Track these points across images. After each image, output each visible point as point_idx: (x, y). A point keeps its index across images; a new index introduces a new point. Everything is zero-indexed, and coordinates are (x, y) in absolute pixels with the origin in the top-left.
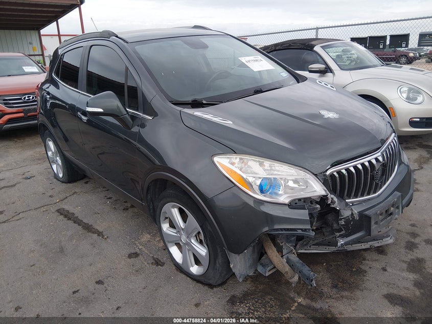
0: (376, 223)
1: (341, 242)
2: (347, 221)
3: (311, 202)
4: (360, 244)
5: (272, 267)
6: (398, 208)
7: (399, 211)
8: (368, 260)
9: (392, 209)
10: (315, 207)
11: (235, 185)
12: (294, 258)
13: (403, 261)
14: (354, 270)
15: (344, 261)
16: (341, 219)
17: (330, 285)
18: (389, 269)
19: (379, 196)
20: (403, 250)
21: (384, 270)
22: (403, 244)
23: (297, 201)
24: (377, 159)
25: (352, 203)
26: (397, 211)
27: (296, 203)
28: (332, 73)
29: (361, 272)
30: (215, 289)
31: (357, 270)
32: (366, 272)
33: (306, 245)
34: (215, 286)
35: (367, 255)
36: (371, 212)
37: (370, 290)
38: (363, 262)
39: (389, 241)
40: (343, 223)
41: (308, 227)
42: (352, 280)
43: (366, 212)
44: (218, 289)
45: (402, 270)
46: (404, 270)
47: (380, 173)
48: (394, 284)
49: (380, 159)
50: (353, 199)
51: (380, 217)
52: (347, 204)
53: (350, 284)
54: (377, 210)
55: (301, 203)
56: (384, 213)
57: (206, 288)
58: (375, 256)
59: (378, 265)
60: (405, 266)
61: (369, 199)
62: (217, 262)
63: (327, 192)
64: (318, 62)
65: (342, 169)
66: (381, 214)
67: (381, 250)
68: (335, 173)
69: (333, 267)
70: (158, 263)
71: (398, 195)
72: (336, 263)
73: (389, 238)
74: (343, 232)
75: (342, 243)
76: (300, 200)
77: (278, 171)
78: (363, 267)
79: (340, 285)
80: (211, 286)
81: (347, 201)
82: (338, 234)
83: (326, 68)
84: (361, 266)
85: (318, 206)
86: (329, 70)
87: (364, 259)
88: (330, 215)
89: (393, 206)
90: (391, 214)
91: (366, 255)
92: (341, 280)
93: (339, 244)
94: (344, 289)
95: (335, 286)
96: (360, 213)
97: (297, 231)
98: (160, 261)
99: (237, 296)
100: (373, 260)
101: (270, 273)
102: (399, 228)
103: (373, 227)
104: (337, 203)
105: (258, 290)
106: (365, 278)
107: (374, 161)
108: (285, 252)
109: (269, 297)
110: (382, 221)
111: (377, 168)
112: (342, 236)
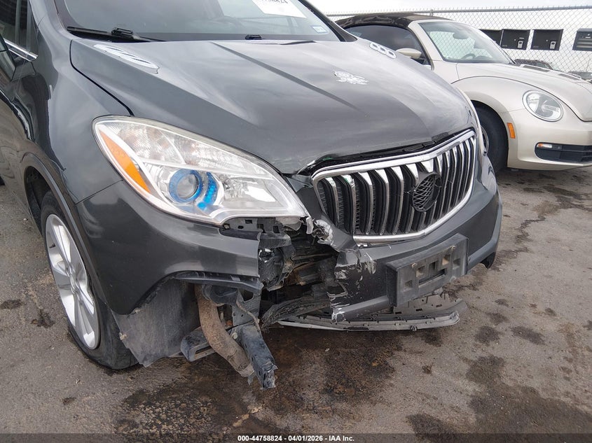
0: (409, 284)
1: (339, 311)
2: (353, 274)
3: (276, 230)
4: (394, 322)
5: (202, 345)
6: (458, 262)
7: (461, 268)
8: (405, 351)
9: (445, 263)
10: (280, 238)
11: (123, 179)
12: (253, 332)
13: (466, 360)
14: (374, 365)
15: (364, 349)
16: (340, 269)
17: (321, 387)
18: (435, 371)
19: (424, 236)
20: (471, 341)
21: (427, 370)
22: (475, 330)
23: (243, 223)
24: (420, 166)
25: (369, 243)
26: (455, 267)
27: (241, 227)
28: (430, 64)
29: (386, 370)
30: (115, 376)
31: (380, 365)
32: (393, 370)
33: (292, 312)
34: (118, 371)
35: (407, 343)
36: (400, 262)
37: (389, 404)
38: (396, 352)
39: (446, 321)
40: (344, 277)
41: (254, 273)
42: (363, 382)
43: (392, 263)
44: (121, 376)
45: (457, 375)
46: (461, 375)
47: (427, 194)
48: (435, 399)
49: (429, 167)
50: (370, 235)
51: (418, 274)
52: (353, 243)
53: (357, 390)
54: (413, 261)
55: (252, 227)
56: (427, 267)
57: (101, 372)
58: (419, 344)
59: (418, 362)
60: (465, 367)
61: (402, 241)
62: (108, 328)
63: (306, 211)
64: (413, 47)
65: (345, 173)
66: (420, 269)
67: (432, 336)
68: (330, 180)
69: (341, 356)
70: (43, 321)
71: (459, 241)
72: (348, 350)
73: (448, 317)
74: (344, 294)
75: (341, 313)
76: (249, 220)
77: (222, 164)
78: (391, 362)
79: (340, 388)
80: (110, 370)
81: (355, 237)
82: (333, 297)
83: (421, 57)
84: (388, 360)
85: (287, 237)
86: (425, 60)
87: (399, 349)
88: (326, 261)
89: (447, 257)
90: (443, 272)
91: (404, 342)
92: (344, 381)
93: (334, 315)
94: (342, 397)
95: (329, 390)
96: (379, 262)
97: (230, 279)
98: (49, 318)
99: (148, 391)
100: (411, 352)
101: (200, 356)
102: (477, 303)
103: (403, 290)
104: (331, 236)
105: (191, 385)
106: (387, 382)
107: (414, 169)
108: (237, 319)
109: (204, 399)
110: (421, 282)
111: (418, 182)
112: (343, 301)
